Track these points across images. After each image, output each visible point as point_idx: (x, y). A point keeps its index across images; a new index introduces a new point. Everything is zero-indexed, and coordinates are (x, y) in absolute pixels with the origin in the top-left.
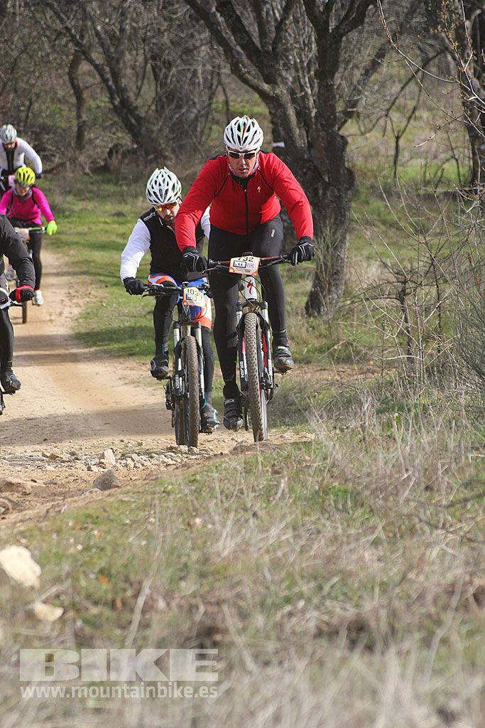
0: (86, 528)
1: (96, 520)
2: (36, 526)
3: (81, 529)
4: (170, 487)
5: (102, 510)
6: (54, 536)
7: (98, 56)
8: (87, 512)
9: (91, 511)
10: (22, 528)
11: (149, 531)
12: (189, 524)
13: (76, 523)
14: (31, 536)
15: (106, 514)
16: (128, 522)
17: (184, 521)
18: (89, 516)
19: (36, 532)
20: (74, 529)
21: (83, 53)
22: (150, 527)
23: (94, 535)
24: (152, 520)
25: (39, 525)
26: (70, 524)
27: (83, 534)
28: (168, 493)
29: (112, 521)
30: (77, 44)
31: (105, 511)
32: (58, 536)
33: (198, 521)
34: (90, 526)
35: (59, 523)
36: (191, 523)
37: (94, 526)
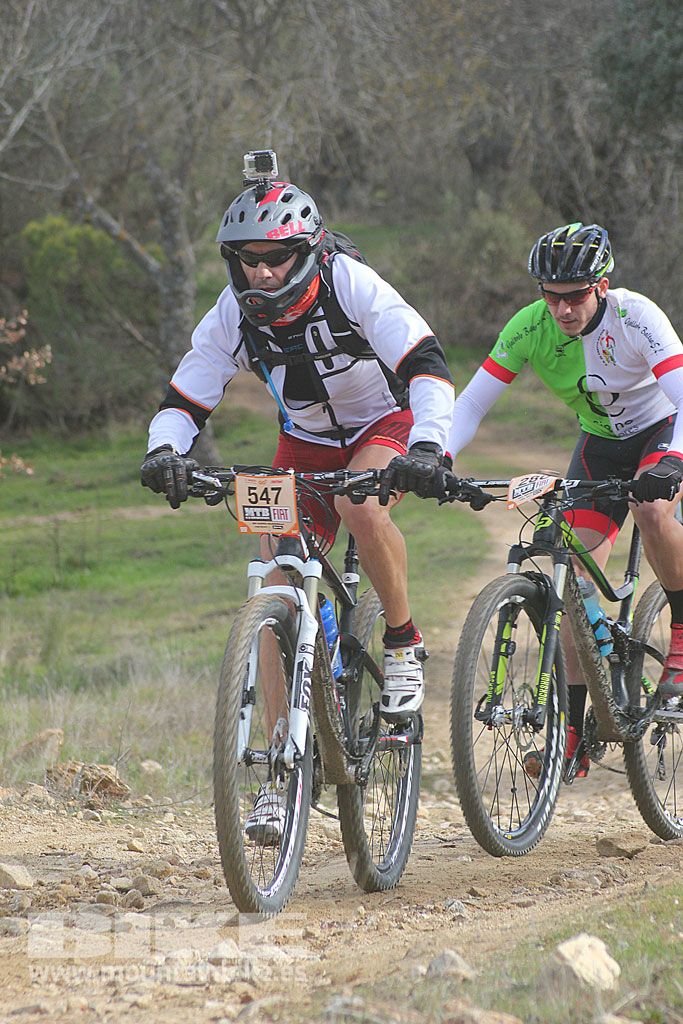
2: (628, 905)
6: (652, 919)
25: (631, 904)
26: (677, 902)
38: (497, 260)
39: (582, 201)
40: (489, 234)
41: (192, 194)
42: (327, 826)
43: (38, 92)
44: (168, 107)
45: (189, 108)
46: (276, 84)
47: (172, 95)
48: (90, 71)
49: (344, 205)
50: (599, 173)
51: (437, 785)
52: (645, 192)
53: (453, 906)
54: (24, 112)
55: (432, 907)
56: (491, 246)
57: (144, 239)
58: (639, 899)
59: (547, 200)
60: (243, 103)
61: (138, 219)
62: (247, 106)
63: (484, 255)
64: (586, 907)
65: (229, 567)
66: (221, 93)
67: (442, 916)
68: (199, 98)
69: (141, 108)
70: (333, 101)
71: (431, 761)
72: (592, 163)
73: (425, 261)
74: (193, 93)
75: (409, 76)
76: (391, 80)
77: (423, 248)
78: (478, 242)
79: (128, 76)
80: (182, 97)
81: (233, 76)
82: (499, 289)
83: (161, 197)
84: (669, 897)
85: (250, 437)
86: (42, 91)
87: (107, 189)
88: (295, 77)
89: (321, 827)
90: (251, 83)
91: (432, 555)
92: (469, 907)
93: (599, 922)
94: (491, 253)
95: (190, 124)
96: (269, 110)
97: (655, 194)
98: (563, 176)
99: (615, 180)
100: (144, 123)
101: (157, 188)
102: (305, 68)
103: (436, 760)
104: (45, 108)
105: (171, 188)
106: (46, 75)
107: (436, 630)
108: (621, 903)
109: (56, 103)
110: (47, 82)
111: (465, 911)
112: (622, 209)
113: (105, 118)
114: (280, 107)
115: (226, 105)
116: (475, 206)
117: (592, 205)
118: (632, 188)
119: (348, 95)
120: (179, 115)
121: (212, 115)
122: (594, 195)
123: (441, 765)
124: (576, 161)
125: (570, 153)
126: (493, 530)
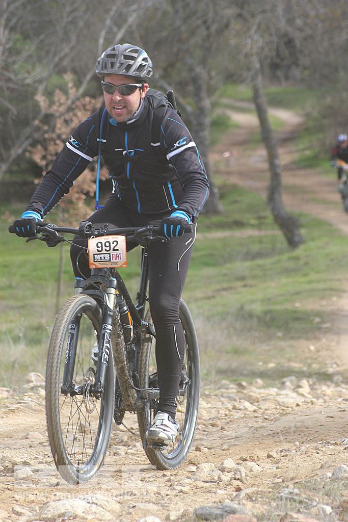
41: (209, 73)
42: (279, 400)
43: (131, 20)
44: (198, 27)
45: (208, 28)
46: (253, 16)
47: (199, 22)
48: (157, 9)
49: (287, 78)
51: (336, 378)
54: (123, 31)
57: (185, 95)
60: (236, 25)
61: (181, 86)
62: (238, 27)
65: (228, 265)
66: (225, 21)
68: (213, 22)
69: (183, 28)
70: (283, 25)
71: (332, 367)
73: (330, 107)
74: (210, 21)
75: (322, 11)
76: (312, 13)
77: (328, 100)
79: (177, 12)
80: (205, 22)
81: (230, 12)
83: (193, 75)
85: (238, 198)
86: (132, 19)
87: (165, 70)
88: (263, 12)
89: (276, 400)
90: (240, 16)
91: (332, 260)
95: (208, 36)
96: (249, 29)
100: (185, 36)
101: (191, 70)
102: (268, 7)
103: (335, 366)
104: (134, 27)
105: (199, 70)
106: (134, 11)
107: (335, 299)
109: (139, 26)
110: (135, 15)
113: (165, 34)
114: (254, 28)
115: (227, 26)
119: (290, 21)
120: (203, 32)
121: (220, 32)
123: (338, 369)
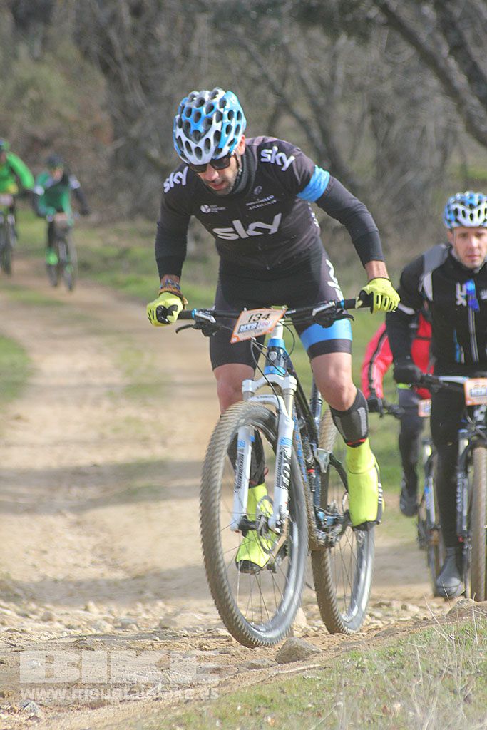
0: (257, 714)
1: (270, 704)
2: (196, 710)
3: (251, 715)
4: (365, 661)
5: (278, 690)
6: (218, 723)
7: (303, 110)
8: (259, 693)
9: (265, 692)
10: (178, 713)
11: (335, 719)
12: (384, 710)
13: (245, 707)
14: (189, 723)
15: (283, 696)
16: (310, 706)
17: (379, 705)
18: (262, 698)
19: (195, 718)
20: (243, 714)
21: (284, 106)
22: (336, 713)
23: (267, 722)
24: (340, 703)
25: (200, 709)
26: (239, 708)
27: (253, 721)
28: (363, 669)
29: (291, 705)
30: (279, 94)
31: (283, 692)
32: (221, 723)
33: (397, 706)
34: (263, 711)
35: (224, 707)
36: (388, 709)
37: (267, 711)
38: (39, 108)
39: (119, 56)
40: (32, 83)
50: (134, 31)
52: (176, 51)
53: (28, 707)
55: (9, 708)
56: (32, 94)
58: (205, 704)
59: (86, 54)
63: (26, 102)
64: (156, 711)
67: (18, 716)
72: (128, 20)
78: (21, 91)
82: (41, 134)
84: (232, 703)
92: (42, 708)
93: (170, 725)
94: (33, 102)
97: (186, 53)
98: (101, 33)
99: (149, 39)
108: (190, 708)
111: (39, 711)
112: (154, 65)
116: (15, 56)
117: (128, 60)
118: (164, 46)
122: (130, 51)
124: (114, 18)
125: (108, 11)
126: (35, 357)
